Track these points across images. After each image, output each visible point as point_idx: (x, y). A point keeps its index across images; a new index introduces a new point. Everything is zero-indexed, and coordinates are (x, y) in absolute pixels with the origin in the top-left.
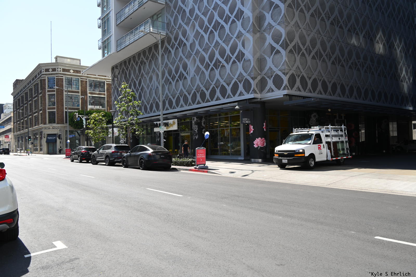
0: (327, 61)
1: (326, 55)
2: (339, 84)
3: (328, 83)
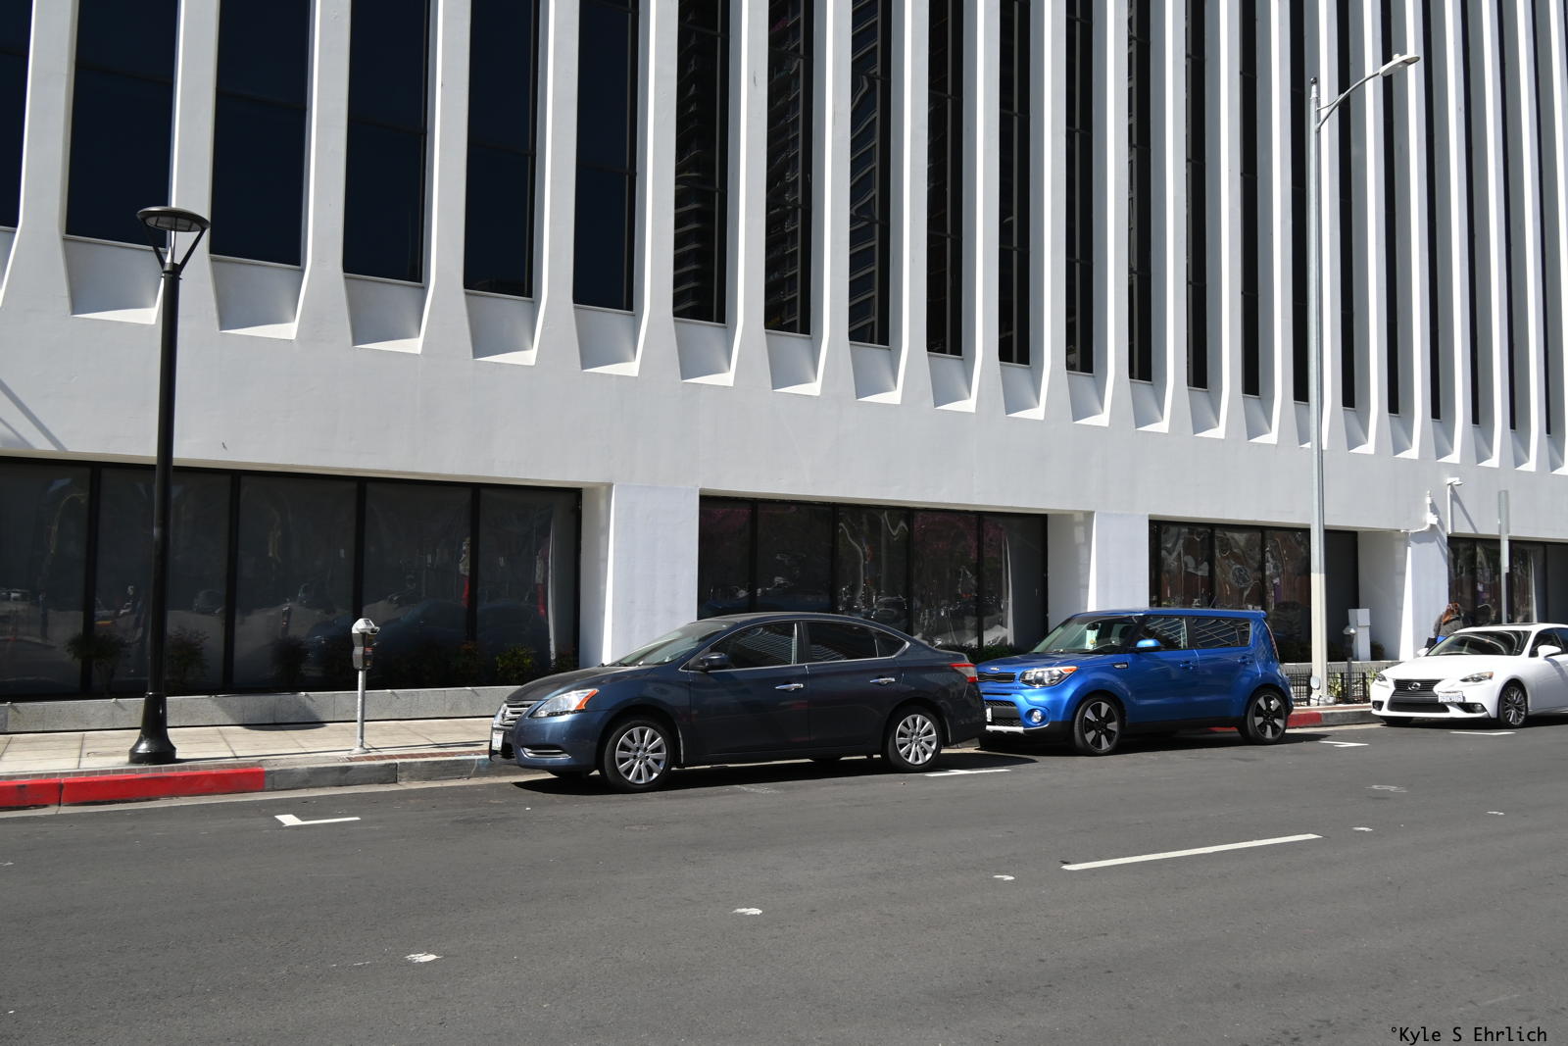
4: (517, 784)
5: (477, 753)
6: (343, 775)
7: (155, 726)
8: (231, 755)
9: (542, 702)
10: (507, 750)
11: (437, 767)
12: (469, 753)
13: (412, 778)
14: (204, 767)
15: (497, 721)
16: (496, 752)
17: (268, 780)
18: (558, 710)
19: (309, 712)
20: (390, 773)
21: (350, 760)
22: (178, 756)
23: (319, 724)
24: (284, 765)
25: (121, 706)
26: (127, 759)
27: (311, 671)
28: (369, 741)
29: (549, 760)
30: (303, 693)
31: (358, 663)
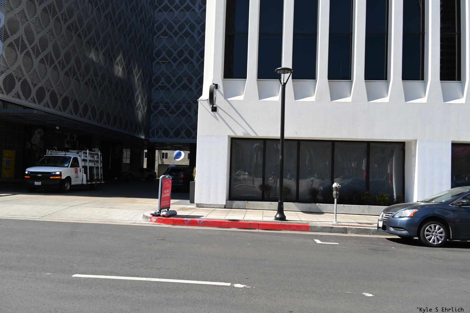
0: (59, 69)
1: (59, 63)
2: (72, 99)
3: (58, 96)
4: (387, 239)
5: (372, 227)
6: (331, 229)
7: (281, 210)
8: (300, 220)
9: (397, 213)
10: (384, 227)
11: (359, 230)
12: (370, 227)
13: (352, 233)
14: (293, 223)
15: (380, 217)
16: (380, 228)
17: (310, 228)
18: (402, 216)
19: (319, 209)
20: (345, 230)
21: (333, 225)
22: (286, 219)
23: (322, 213)
24: (314, 224)
25: (272, 204)
26: (274, 218)
27: (320, 198)
28: (338, 220)
29: (399, 232)
30: (318, 204)
31: (334, 196)
